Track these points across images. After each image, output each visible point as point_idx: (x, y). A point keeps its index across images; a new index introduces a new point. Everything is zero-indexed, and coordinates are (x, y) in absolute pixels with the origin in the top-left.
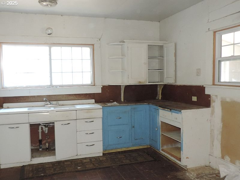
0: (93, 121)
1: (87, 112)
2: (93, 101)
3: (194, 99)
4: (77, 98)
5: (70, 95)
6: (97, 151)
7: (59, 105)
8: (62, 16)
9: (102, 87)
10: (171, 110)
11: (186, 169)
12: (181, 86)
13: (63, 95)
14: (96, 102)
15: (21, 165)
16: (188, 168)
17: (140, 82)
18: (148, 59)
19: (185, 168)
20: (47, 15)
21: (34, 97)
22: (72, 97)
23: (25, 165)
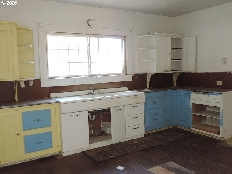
0: (137, 106)
1: (134, 98)
2: (126, 88)
3: (219, 83)
4: (113, 87)
5: (107, 83)
6: (140, 133)
7: (101, 93)
8: (100, 8)
9: (133, 75)
10: (208, 93)
11: (224, 140)
12: (203, 73)
13: (101, 84)
14: (129, 89)
15: (81, 151)
16: (225, 139)
17: (166, 71)
18: (172, 50)
19: (222, 140)
20: (88, 6)
21: (77, 86)
22: (109, 85)
23: (84, 151)
